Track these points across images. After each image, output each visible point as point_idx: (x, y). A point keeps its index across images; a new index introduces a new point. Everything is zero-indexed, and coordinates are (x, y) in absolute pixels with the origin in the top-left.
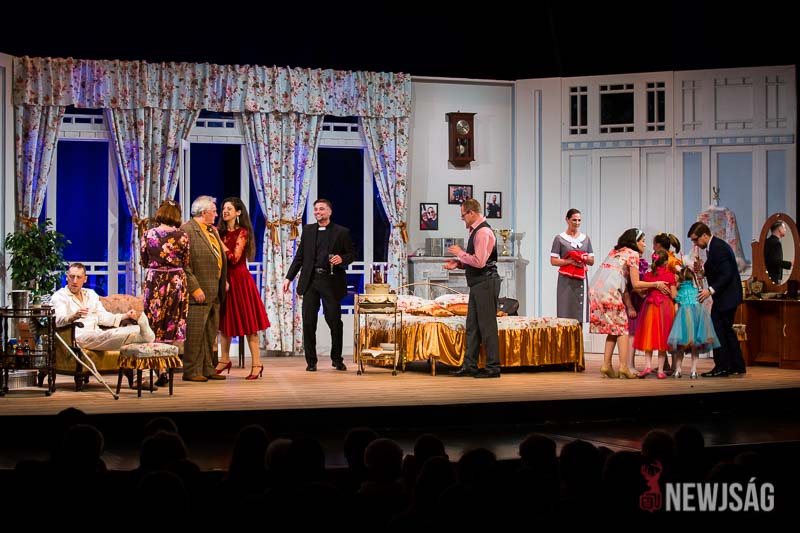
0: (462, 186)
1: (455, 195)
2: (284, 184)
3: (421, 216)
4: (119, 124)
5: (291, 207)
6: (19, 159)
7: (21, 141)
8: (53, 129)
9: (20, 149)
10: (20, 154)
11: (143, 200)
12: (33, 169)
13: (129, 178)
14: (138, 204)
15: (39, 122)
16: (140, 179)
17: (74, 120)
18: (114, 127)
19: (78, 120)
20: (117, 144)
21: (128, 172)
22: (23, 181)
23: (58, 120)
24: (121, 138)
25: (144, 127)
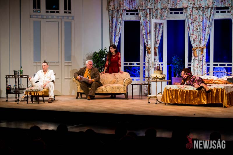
2: (199, 34)
4: (141, 15)
5: (202, 42)
6: (110, 28)
7: (110, 22)
8: (120, 18)
9: (110, 25)
10: (110, 26)
11: (149, 41)
12: (114, 31)
13: (144, 33)
14: (147, 42)
15: (115, 15)
16: (148, 33)
17: (129, 14)
18: (140, 16)
19: (131, 14)
20: (140, 22)
21: (144, 31)
22: (112, 35)
23: (121, 14)
24: (142, 19)
25: (149, 15)
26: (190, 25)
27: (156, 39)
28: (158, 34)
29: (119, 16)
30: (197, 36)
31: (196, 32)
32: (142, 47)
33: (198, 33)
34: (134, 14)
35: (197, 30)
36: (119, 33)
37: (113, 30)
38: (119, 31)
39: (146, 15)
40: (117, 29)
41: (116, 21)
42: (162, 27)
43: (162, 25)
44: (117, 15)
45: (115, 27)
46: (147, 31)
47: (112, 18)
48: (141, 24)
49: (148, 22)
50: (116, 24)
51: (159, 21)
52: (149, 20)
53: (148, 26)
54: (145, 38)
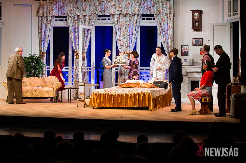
0: (198, 38)
1: (195, 42)
2: (126, 40)
3: (182, 50)
4: (70, 21)
5: (128, 48)
6: (40, 34)
7: (40, 28)
8: (49, 24)
9: (40, 30)
10: (40, 32)
11: (77, 46)
12: (43, 37)
13: (73, 39)
14: (76, 47)
15: (44, 21)
16: (76, 39)
17: (58, 20)
18: (68, 22)
19: (60, 20)
20: (69, 28)
21: (72, 37)
22: (41, 41)
23: (50, 21)
24: (71, 25)
25: (77, 22)
26: (117, 31)
27: (85, 44)
28: (86, 39)
29: (48, 22)
30: (124, 42)
31: (122, 38)
32: (70, 53)
33: (125, 38)
34: (62, 20)
35: (124, 36)
36: (48, 38)
37: (42, 35)
38: (48, 37)
39: (75, 21)
40: (46, 35)
41: (45, 27)
42: (90, 33)
43: (90, 31)
44: (46, 21)
45: (45, 33)
46: (75, 37)
47: (42, 24)
48: (70, 30)
49: (77, 28)
50: (46, 30)
51: (87, 27)
52: (77, 26)
53: (77, 32)
54: (73, 43)
